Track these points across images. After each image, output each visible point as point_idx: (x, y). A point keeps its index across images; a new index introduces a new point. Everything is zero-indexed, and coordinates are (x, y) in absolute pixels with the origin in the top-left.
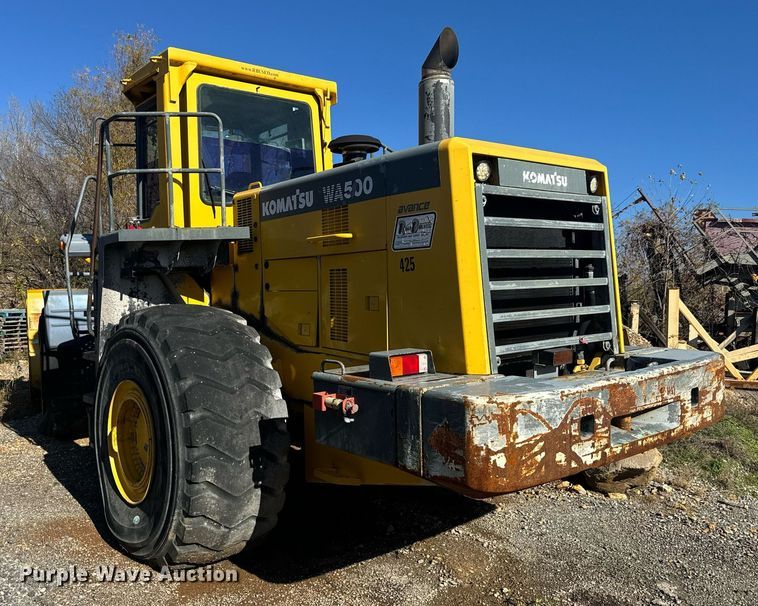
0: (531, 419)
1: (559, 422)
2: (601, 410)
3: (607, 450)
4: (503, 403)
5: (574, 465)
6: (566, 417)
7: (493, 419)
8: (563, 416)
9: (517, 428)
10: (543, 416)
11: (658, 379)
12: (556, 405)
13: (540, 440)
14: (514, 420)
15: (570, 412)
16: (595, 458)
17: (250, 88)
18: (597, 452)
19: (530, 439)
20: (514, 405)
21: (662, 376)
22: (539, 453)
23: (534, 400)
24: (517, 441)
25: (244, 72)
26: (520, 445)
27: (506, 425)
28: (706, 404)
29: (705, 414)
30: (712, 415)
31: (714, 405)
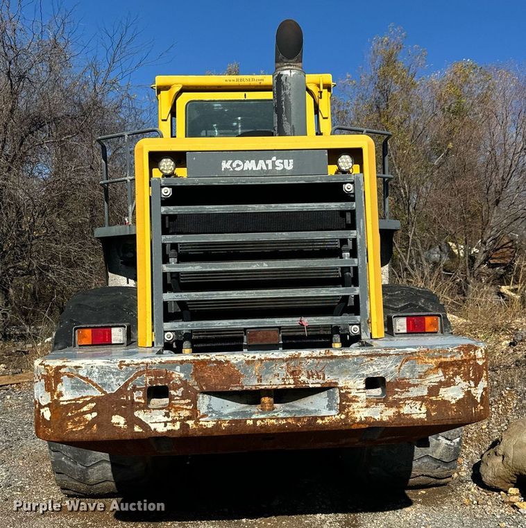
0: (78, 382)
1: (116, 388)
2: (179, 383)
3: (190, 423)
4: (48, 366)
5: (137, 429)
6: (126, 385)
7: (42, 378)
8: (122, 383)
9: (60, 388)
10: (95, 381)
11: (287, 360)
12: (113, 373)
13: (91, 401)
14: (58, 381)
15: (131, 380)
16: (170, 427)
17: (239, 96)
18: (174, 422)
19: (79, 399)
20: (59, 368)
21: (293, 358)
22: (90, 412)
23: (83, 366)
24: (61, 399)
25: (228, 83)
26: (65, 403)
27: (51, 384)
28: (409, 399)
29: (405, 410)
30: (428, 413)
31: (432, 402)
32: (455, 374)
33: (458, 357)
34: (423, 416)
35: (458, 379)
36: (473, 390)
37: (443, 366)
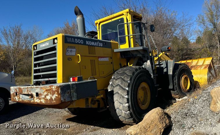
21: (28, 88)
28: (42, 98)
29: (42, 101)
30: (45, 102)
31: (45, 99)
32: (49, 93)
33: (49, 88)
34: (44, 102)
35: (49, 94)
36: (52, 97)
37: (47, 90)
